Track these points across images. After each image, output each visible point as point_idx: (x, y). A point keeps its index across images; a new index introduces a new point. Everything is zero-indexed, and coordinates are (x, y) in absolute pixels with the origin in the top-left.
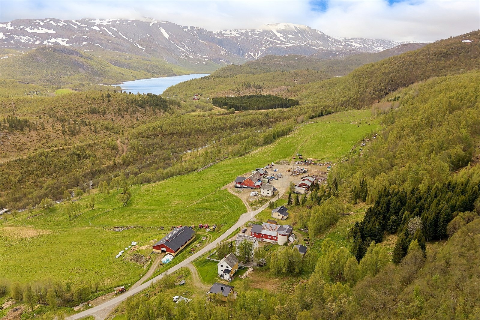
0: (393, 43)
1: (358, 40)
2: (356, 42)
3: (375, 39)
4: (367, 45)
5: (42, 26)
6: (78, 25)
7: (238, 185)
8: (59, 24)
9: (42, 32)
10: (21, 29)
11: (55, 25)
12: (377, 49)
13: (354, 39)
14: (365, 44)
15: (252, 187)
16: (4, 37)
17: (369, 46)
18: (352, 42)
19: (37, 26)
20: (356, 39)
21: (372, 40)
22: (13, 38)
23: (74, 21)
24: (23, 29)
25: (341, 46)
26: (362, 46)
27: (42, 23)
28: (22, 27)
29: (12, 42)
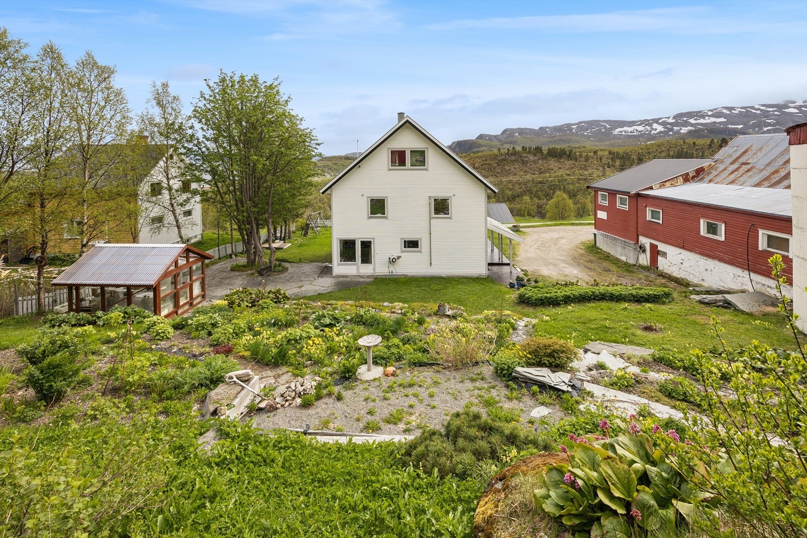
5: (710, 116)
6: (761, 110)
8: (733, 111)
9: (709, 121)
10: (683, 120)
11: (728, 112)
16: (663, 130)
19: (703, 117)
22: (672, 130)
23: (757, 107)
24: (686, 121)
27: (710, 113)
28: (685, 119)
29: (671, 133)
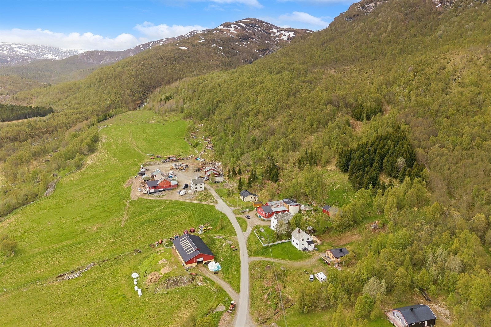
0: (60, 50)
1: (21, 46)
2: (20, 48)
3: (40, 46)
4: (33, 52)
7: (153, 190)
12: (46, 56)
13: (16, 44)
14: (31, 51)
15: (169, 188)
17: (37, 52)
18: (15, 48)
20: (19, 44)
21: (38, 46)
25: (4, 52)
26: (29, 52)
